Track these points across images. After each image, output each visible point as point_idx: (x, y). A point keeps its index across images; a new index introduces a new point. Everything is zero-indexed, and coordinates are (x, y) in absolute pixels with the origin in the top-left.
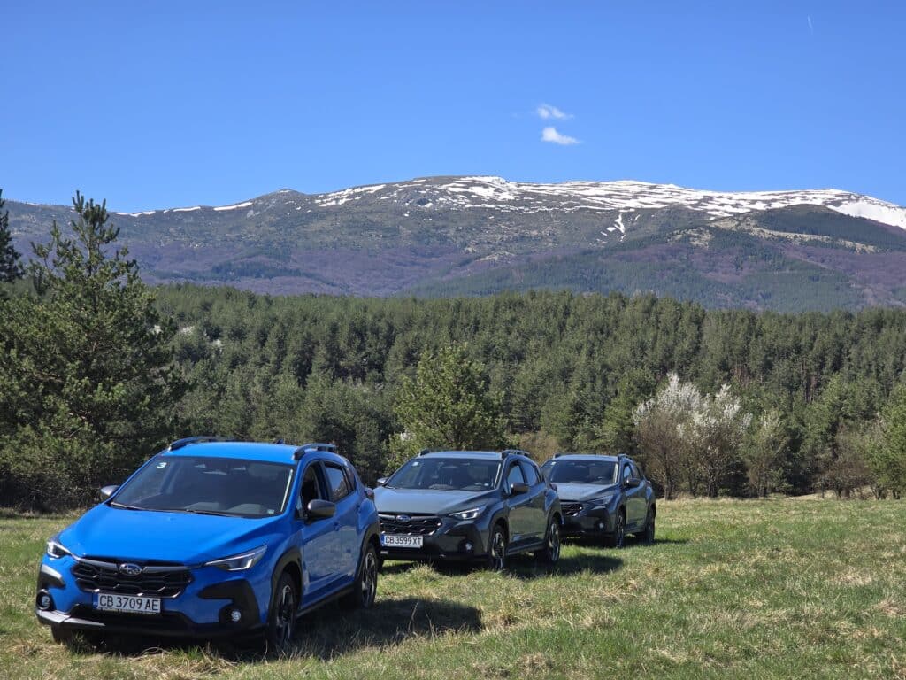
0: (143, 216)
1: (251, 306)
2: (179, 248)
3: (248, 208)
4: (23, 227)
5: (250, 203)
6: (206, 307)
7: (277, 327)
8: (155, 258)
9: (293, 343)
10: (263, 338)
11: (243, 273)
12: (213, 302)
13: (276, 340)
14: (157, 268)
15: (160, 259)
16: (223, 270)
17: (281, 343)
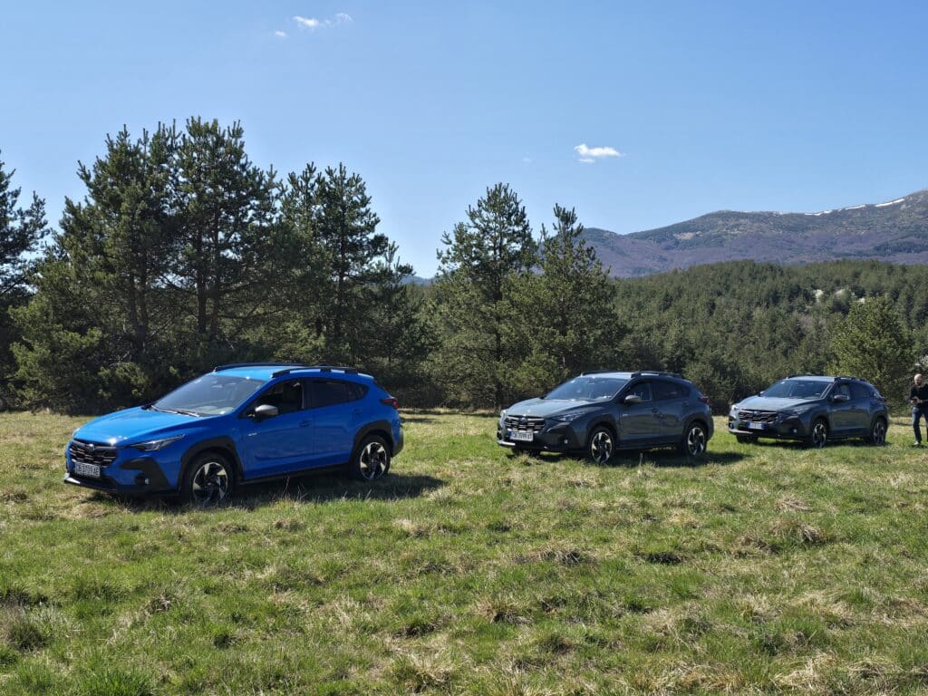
0: (823, 215)
1: (889, 274)
2: (850, 235)
3: (902, 203)
4: (741, 228)
5: (902, 200)
6: (856, 275)
7: (906, 287)
8: (832, 243)
9: (919, 298)
10: (895, 295)
11: (898, 250)
12: (861, 271)
13: (905, 297)
14: (834, 250)
15: (836, 243)
16: (883, 248)
17: (910, 299)
